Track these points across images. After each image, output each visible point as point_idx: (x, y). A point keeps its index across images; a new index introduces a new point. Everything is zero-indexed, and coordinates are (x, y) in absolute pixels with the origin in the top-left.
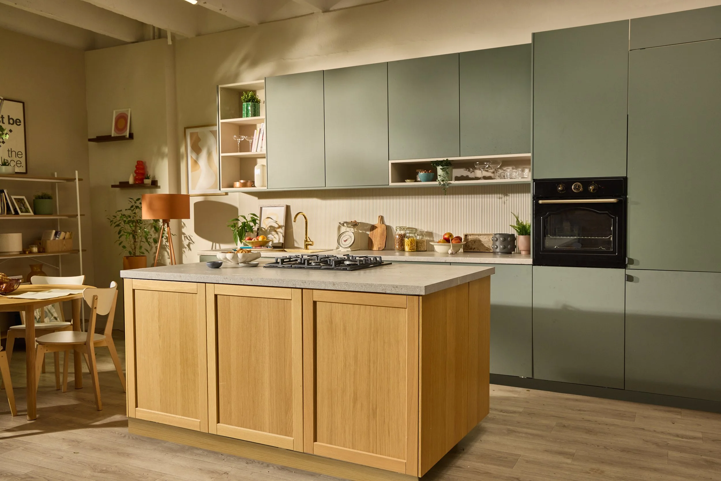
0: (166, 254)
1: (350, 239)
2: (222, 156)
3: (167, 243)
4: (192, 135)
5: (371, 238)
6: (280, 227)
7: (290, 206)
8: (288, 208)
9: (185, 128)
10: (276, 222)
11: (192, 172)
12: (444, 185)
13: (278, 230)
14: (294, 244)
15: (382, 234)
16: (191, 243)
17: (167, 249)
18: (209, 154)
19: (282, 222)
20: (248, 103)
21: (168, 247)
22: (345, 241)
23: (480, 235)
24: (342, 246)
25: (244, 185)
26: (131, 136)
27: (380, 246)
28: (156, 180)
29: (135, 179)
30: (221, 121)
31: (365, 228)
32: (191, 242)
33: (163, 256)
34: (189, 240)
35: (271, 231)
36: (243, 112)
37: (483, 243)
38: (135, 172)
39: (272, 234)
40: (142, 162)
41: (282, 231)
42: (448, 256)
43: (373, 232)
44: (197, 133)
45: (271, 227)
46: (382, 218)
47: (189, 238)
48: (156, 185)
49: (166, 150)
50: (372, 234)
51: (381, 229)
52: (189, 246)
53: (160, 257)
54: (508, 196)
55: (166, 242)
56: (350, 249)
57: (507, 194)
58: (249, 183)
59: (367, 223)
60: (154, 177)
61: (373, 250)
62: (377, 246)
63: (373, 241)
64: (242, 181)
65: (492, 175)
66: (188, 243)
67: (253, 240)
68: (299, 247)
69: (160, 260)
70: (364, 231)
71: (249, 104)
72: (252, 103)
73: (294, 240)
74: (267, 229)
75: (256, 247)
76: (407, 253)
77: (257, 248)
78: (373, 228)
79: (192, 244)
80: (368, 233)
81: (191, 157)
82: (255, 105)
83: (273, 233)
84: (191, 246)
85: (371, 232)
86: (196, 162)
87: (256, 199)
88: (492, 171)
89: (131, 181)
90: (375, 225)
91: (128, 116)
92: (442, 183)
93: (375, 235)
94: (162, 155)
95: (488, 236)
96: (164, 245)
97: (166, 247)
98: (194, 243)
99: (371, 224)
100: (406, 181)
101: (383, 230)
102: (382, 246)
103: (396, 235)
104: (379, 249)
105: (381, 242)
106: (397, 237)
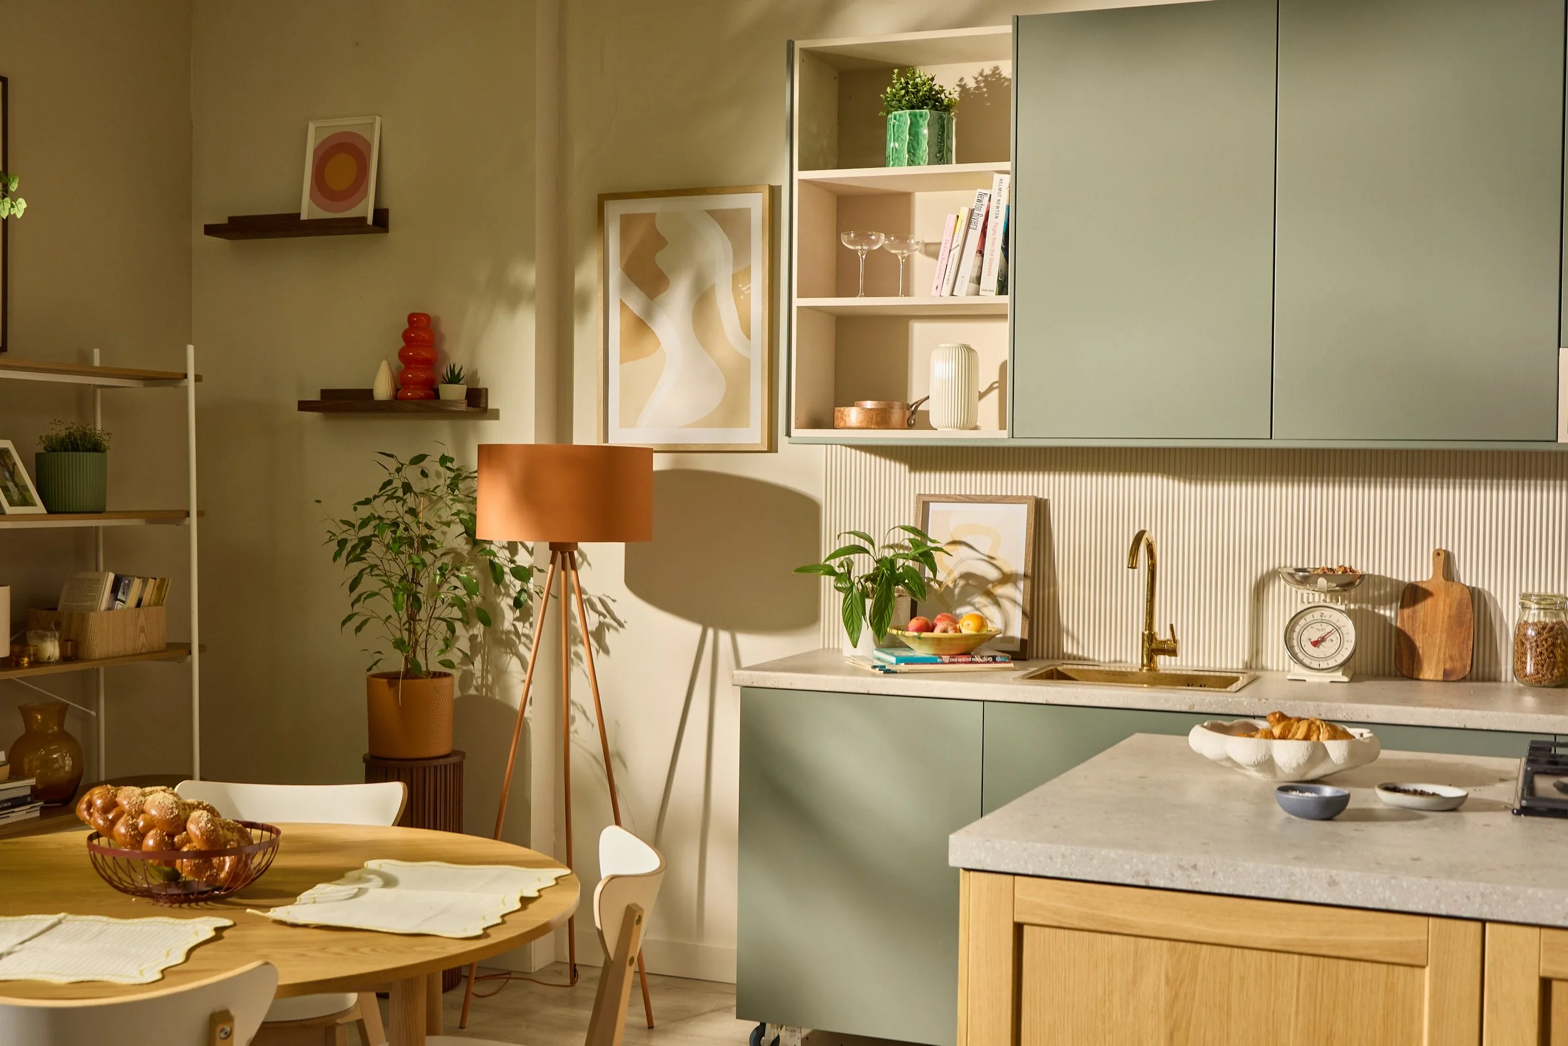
0: (514, 664)
1: (1335, 636)
2: (798, 307)
3: (519, 625)
4: (627, 222)
5: (1410, 633)
6: (1007, 578)
7: (1046, 502)
8: (1040, 510)
9: (603, 199)
10: (990, 560)
11: (622, 361)
13: (1000, 591)
14: (1060, 644)
15: (1457, 620)
16: (609, 627)
17: (522, 649)
18: (702, 299)
19: (1016, 560)
20: (917, 111)
21: (523, 639)
22: (1316, 644)
24: (1307, 661)
25: (881, 420)
26: (381, 220)
27: (1448, 666)
28: (481, 386)
29: (400, 383)
30: (799, 175)
31: (1371, 594)
32: (609, 620)
33: (501, 673)
34: (600, 614)
35: (972, 595)
36: (891, 145)
38: (402, 355)
39: (973, 605)
40: (427, 316)
41: (1016, 593)
43: (1414, 612)
44: (653, 215)
45: (967, 576)
46: (1446, 562)
47: (600, 608)
48: (483, 405)
49: (529, 275)
50: (1413, 618)
51: (1448, 601)
52: (599, 635)
53: (490, 678)
55: (516, 619)
56: (1340, 673)
58: (896, 415)
59: (1379, 577)
60: (474, 375)
61: (1421, 677)
62: (1437, 665)
63: (1418, 644)
64: (869, 404)
66: (597, 625)
67: (937, 633)
68: (1080, 653)
69: (490, 689)
71: (921, 116)
72: (934, 112)
73: (1059, 630)
74: (951, 586)
75: (953, 656)
77: (956, 660)
78: (1412, 595)
79: (616, 629)
80: (1382, 612)
81: (623, 305)
82: (941, 117)
83: (979, 600)
84: (610, 637)
85: (1405, 611)
86: (640, 327)
87: (899, 470)
89: (383, 389)
90: (1420, 585)
91: (369, 146)
93: (1424, 624)
94: (513, 298)
96: (509, 632)
97: (514, 638)
98: (621, 625)
99: (1403, 582)
101: (1460, 604)
102: (1458, 665)
103: (1522, 626)
104: (1447, 677)
105: (1455, 652)
106: (1531, 632)
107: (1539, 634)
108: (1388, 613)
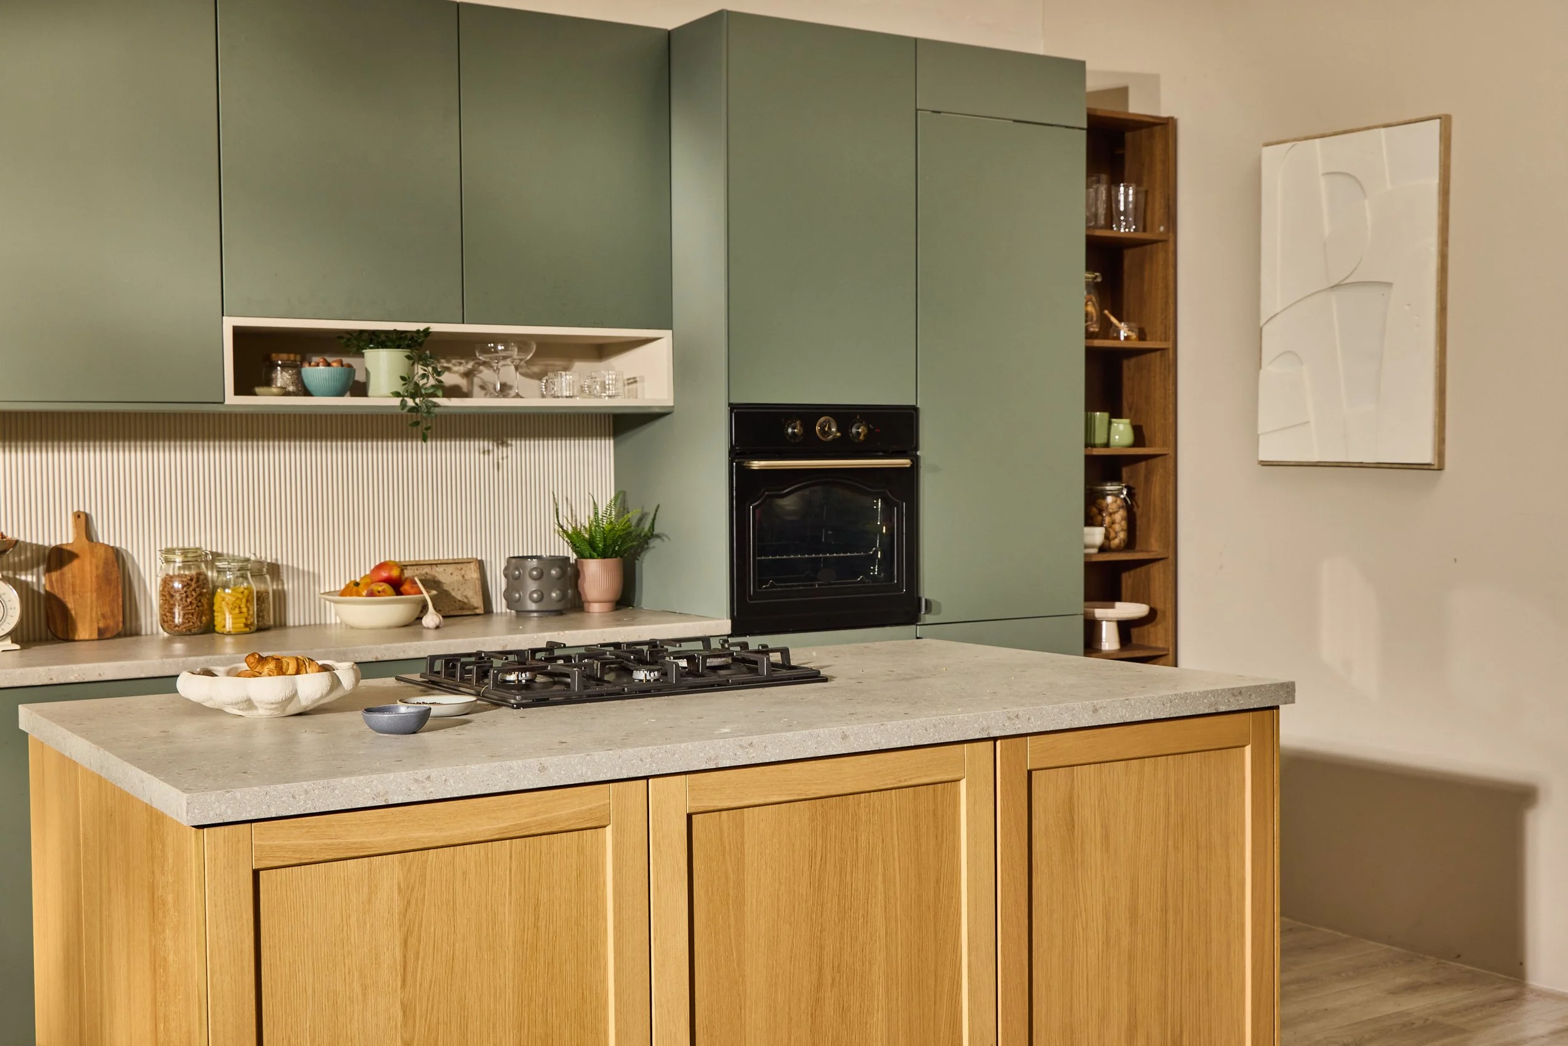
5: (60, 596)
12: (415, 409)
15: (105, 579)
23: (436, 564)
27: (101, 625)
31: (11, 560)
37: (446, 588)
42: (419, 636)
43: (62, 574)
46: (84, 522)
50: (61, 581)
51: (94, 561)
54: (507, 447)
56: (9, 642)
57: (505, 439)
61: (76, 638)
62: (91, 625)
63: (70, 606)
65: (463, 382)
70: (8, 569)
76: (229, 640)
78: (57, 558)
80: (23, 578)
85: (55, 575)
88: (462, 369)
90: (65, 547)
92: (410, 402)
93: (73, 586)
95: (459, 566)
100: (258, 390)
101: (106, 564)
102: (111, 623)
103: (167, 581)
104: (102, 635)
105: (107, 609)
106: (177, 585)
107: (187, 585)
108: (29, 578)
